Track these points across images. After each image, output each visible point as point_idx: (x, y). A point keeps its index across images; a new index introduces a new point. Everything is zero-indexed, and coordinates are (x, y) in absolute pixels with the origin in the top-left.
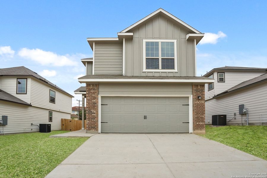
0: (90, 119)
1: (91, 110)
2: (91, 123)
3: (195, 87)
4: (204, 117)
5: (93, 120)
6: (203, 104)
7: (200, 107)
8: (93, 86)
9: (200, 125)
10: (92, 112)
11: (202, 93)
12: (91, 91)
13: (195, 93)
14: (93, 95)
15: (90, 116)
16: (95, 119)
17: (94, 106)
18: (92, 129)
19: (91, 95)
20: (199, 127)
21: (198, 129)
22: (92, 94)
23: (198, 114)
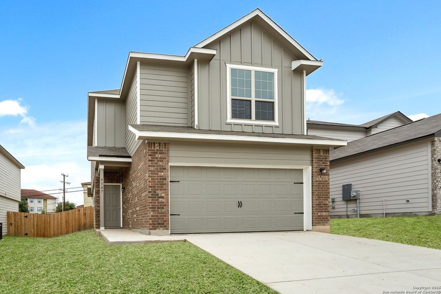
0: (155, 208)
1: (157, 192)
2: (157, 216)
3: (316, 153)
4: (328, 203)
5: (160, 210)
6: (327, 181)
7: (323, 186)
8: (160, 146)
9: (322, 216)
10: (158, 195)
11: (325, 163)
12: (157, 156)
13: (316, 163)
14: (161, 163)
15: (155, 203)
16: (163, 208)
17: (162, 184)
18: (158, 227)
19: (156, 163)
20: (321, 220)
21: (320, 223)
22: (158, 161)
23: (319, 197)
